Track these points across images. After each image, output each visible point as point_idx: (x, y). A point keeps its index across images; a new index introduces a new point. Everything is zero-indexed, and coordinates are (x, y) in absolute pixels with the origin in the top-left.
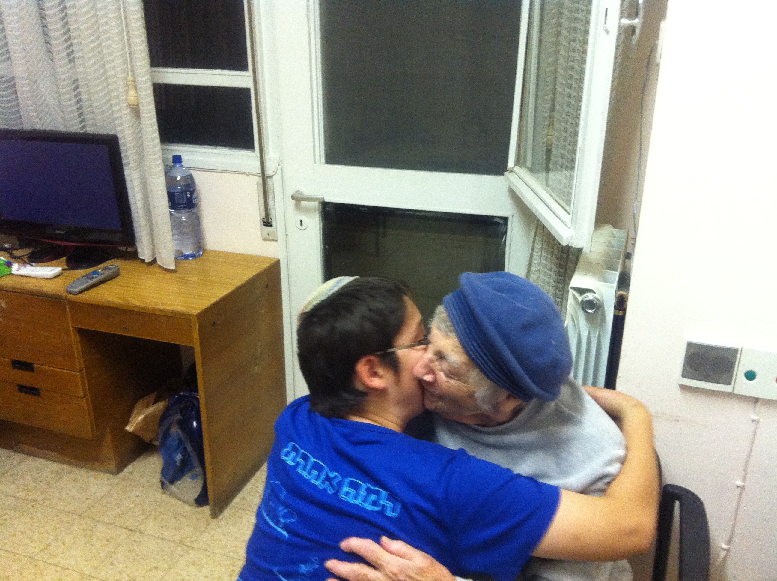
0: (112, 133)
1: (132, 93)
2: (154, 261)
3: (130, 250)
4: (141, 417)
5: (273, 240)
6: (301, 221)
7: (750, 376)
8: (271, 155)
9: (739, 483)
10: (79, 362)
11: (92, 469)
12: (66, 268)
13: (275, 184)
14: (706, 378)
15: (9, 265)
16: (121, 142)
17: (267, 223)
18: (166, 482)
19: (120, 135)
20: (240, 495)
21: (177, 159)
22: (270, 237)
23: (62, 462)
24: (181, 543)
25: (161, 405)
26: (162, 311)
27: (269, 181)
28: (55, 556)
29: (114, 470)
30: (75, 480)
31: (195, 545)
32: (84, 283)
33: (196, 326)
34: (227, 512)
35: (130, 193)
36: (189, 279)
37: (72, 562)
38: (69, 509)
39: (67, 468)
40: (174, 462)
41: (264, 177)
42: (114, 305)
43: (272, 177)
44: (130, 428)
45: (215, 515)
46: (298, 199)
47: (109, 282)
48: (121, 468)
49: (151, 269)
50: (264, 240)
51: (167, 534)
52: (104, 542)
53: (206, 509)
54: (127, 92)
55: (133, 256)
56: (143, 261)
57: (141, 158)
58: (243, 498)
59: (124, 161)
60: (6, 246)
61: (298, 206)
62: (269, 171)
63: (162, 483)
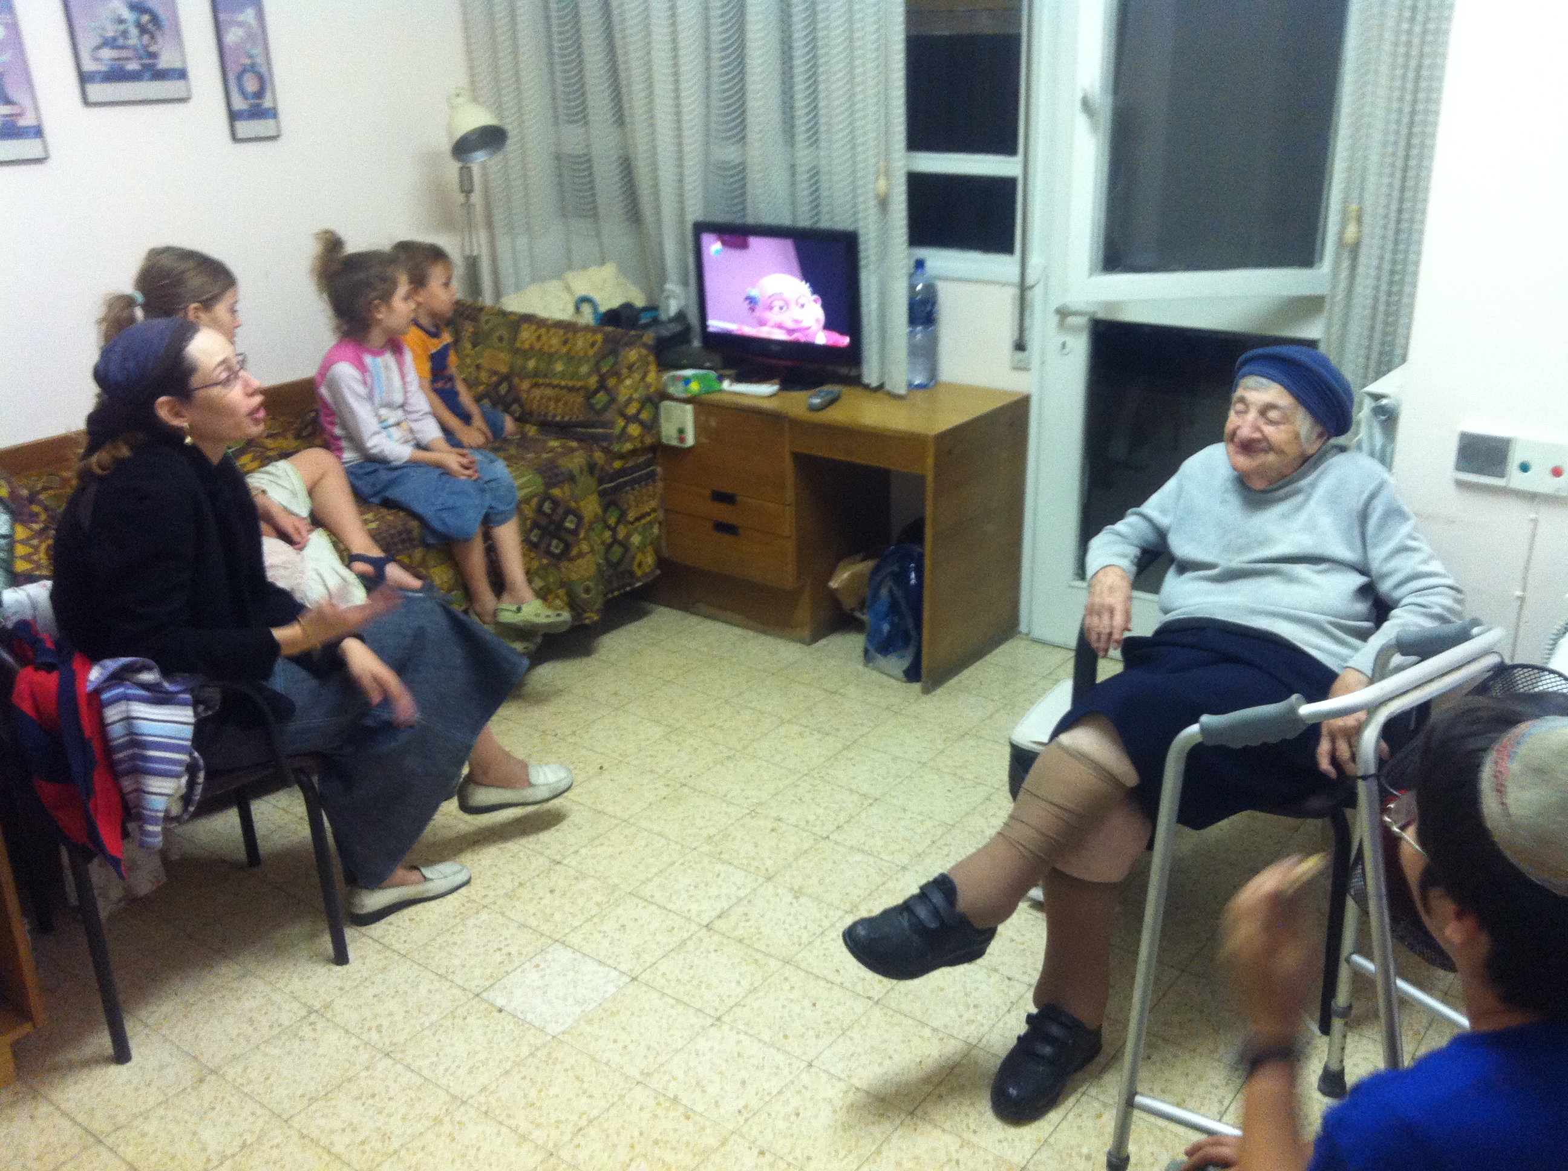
0: (851, 228)
1: (882, 183)
2: (881, 387)
3: (853, 373)
4: (846, 575)
5: (1026, 369)
6: (1064, 345)
7: (1524, 468)
8: (1035, 260)
9: (1519, 593)
10: (790, 494)
11: (782, 637)
12: (782, 387)
13: (1036, 296)
14: (1480, 471)
15: (719, 382)
16: (862, 239)
17: (1020, 346)
18: (872, 651)
19: (861, 232)
20: (956, 679)
21: (920, 264)
22: (1022, 365)
23: (745, 627)
24: (887, 708)
25: (870, 564)
27: (1029, 294)
28: (751, 702)
29: (808, 639)
30: (762, 644)
31: (903, 712)
33: (931, 449)
34: (939, 691)
35: (864, 301)
37: (770, 709)
38: (760, 667)
39: (751, 633)
40: (881, 631)
41: (1023, 288)
43: (1033, 287)
44: (834, 584)
45: (926, 691)
46: (1063, 313)
48: (815, 638)
49: (879, 395)
50: (1016, 368)
51: (870, 699)
52: (801, 698)
53: (917, 686)
54: (877, 179)
55: (856, 381)
56: (866, 385)
57: (882, 258)
58: (960, 682)
59: (862, 263)
61: (1062, 324)
62: (1030, 280)
63: (866, 652)
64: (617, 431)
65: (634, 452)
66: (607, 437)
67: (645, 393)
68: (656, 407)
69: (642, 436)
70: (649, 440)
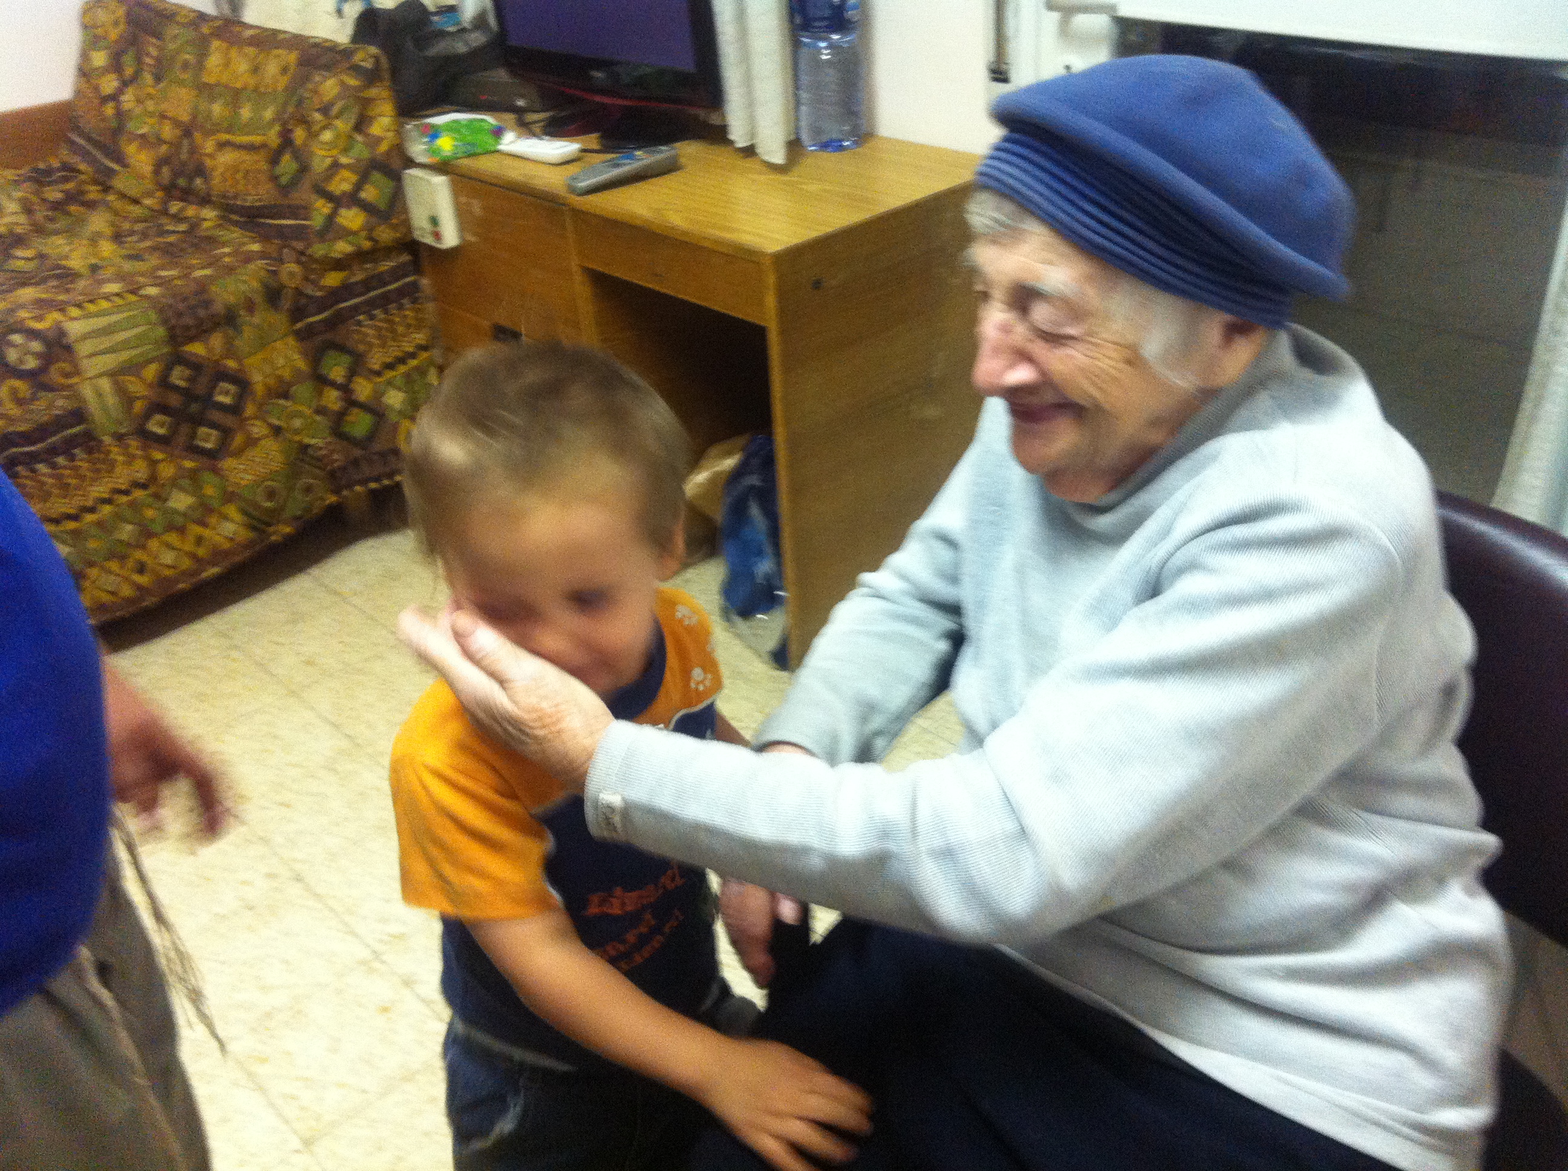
2: (752, 147)
3: (715, 119)
12: (596, 147)
15: (498, 133)
17: (1001, 73)
18: (731, 611)
26: (718, 242)
32: (601, 173)
33: (771, 279)
36: (805, 187)
40: (752, 574)
42: (638, 222)
46: (1062, 7)
47: (654, 180)
56: (731, 143)
60: (521, 103)
61: (1064, 29)
63: (726, 610)
64: (317, 221)
65: (360, 256)
66: (300, 233)
67: (366, 154)
68: (396, 178)
69: (369, 229)
70: (386, 235)
